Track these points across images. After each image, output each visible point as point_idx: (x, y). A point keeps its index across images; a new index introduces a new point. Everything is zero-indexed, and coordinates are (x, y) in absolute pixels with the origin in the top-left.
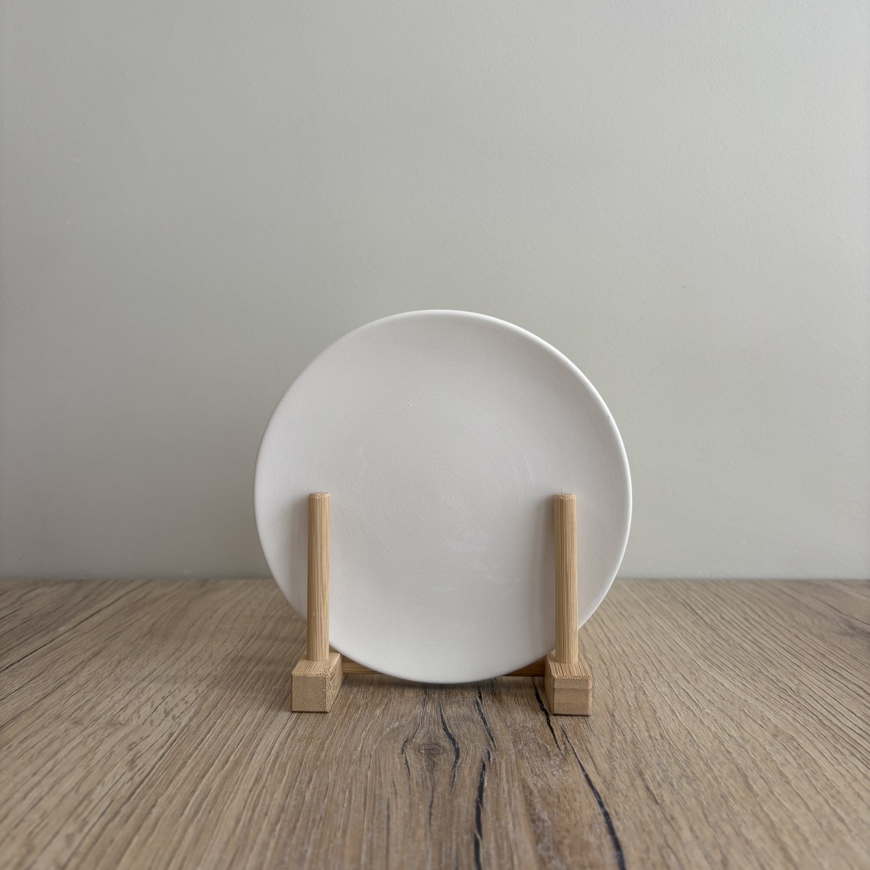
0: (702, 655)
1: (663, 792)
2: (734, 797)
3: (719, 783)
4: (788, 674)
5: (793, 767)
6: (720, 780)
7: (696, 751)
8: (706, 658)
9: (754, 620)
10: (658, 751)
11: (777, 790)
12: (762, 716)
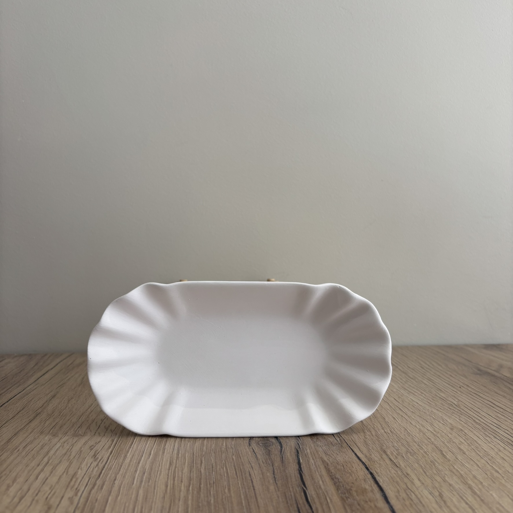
0: (403, 387)
1: (399, 461)
2: (438, 462)
3: (428, 455)
4: (451, 396)
5: (465, 445)
6: (428, 453)
7: (411, 439)
8: (405, 389)
9: (427, 368)
10: (391, 440)
11: (459, 457)
12: (442, 419)
